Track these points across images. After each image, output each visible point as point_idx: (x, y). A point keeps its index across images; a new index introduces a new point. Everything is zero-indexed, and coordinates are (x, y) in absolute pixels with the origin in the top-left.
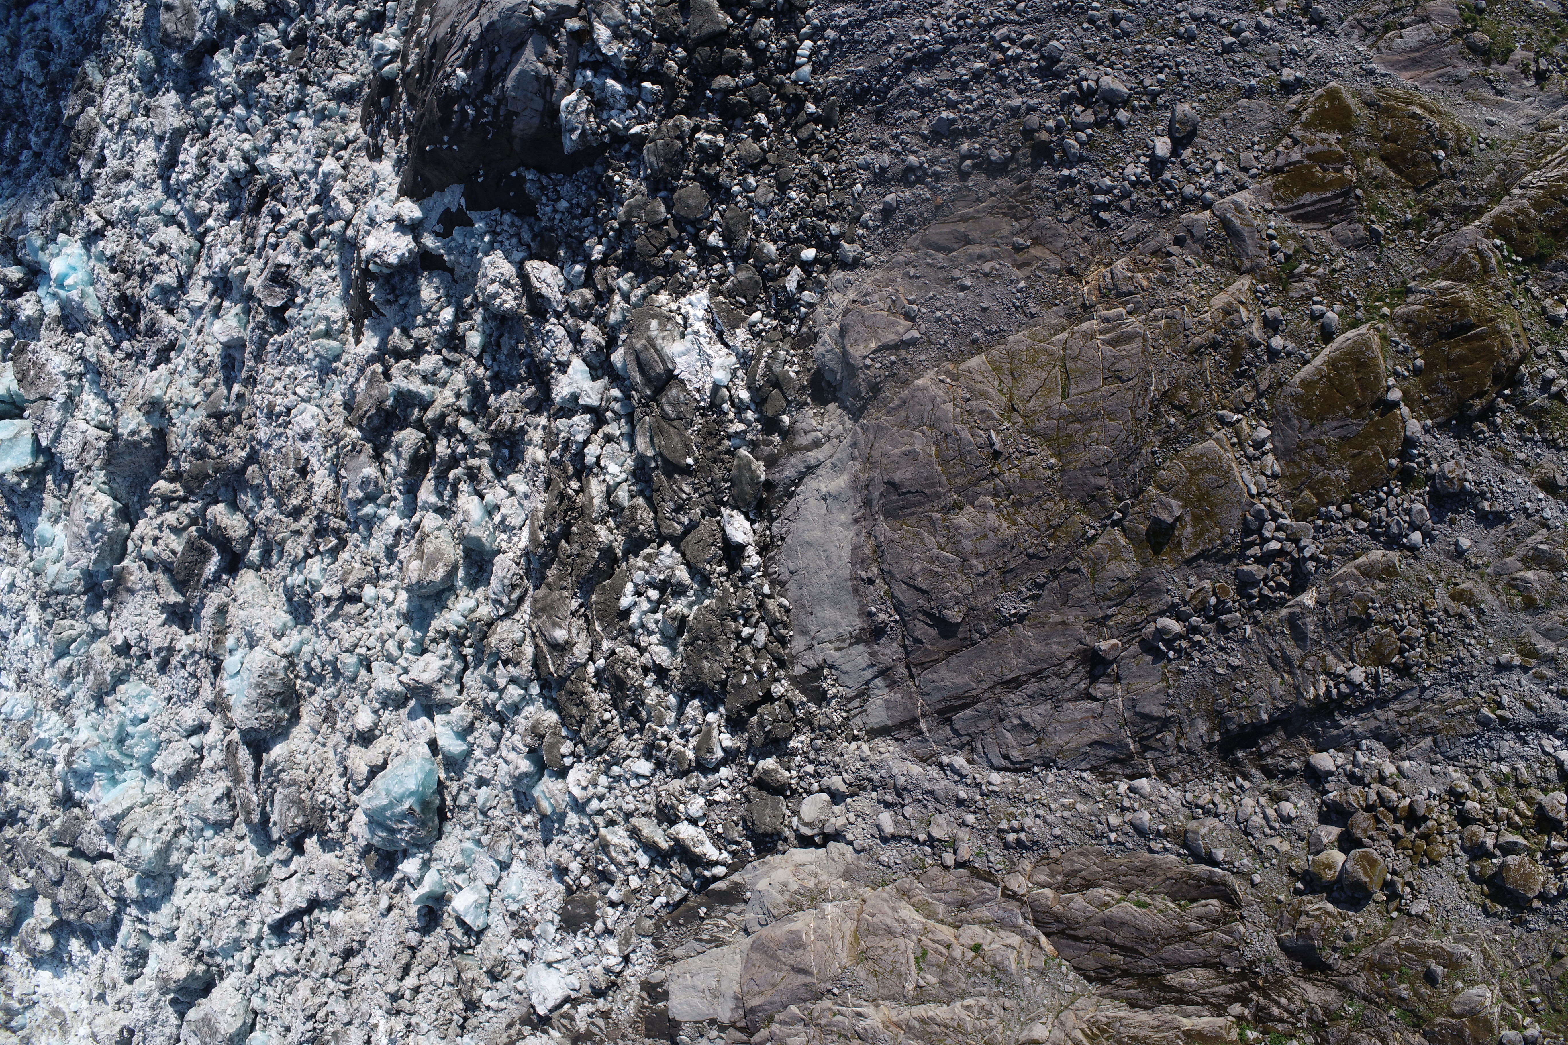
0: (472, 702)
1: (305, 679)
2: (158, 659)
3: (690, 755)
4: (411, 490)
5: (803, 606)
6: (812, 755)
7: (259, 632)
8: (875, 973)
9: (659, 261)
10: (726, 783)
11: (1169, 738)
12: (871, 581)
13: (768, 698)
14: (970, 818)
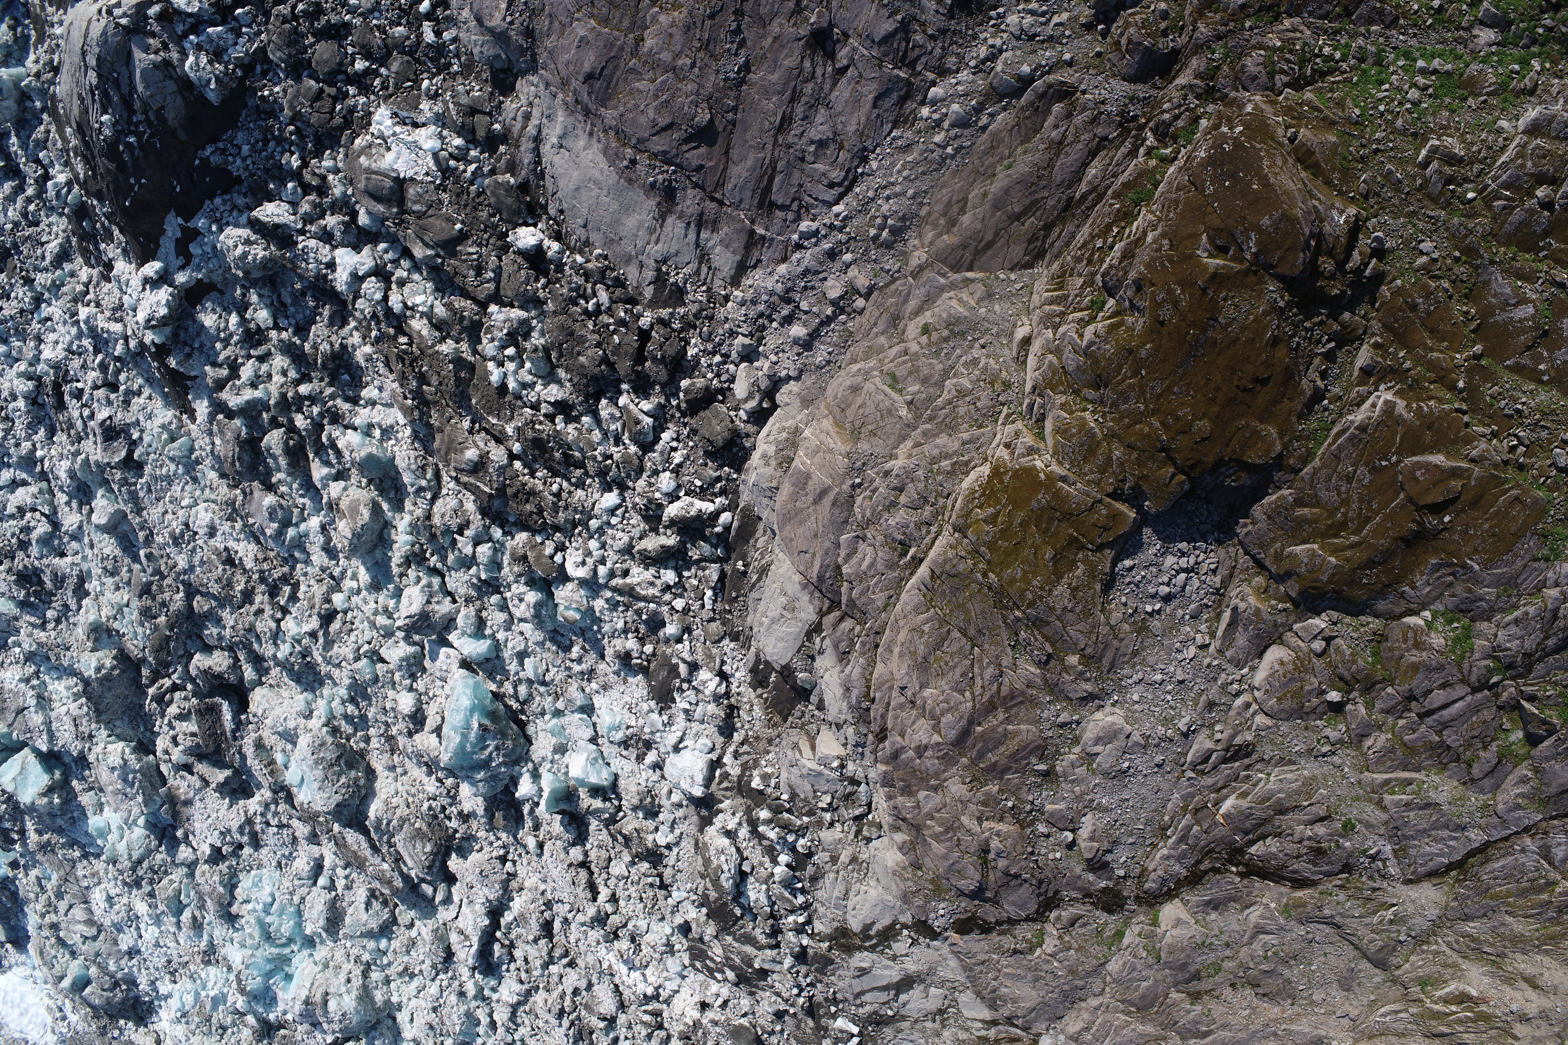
0: (468, 600)
1: (355, 734)
2: (245, 839)
3: (633, 449)
4: (309, 487)
5: (612, 240)
6: (710, 347)
7: (291, 724)
8: (873, 433)
9: (338, 121)
10: (674, 444)
11: (919, 38)
12: (633, 162)
13: (644, 336)
14: (848, 257)
